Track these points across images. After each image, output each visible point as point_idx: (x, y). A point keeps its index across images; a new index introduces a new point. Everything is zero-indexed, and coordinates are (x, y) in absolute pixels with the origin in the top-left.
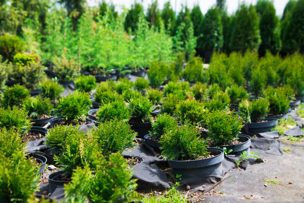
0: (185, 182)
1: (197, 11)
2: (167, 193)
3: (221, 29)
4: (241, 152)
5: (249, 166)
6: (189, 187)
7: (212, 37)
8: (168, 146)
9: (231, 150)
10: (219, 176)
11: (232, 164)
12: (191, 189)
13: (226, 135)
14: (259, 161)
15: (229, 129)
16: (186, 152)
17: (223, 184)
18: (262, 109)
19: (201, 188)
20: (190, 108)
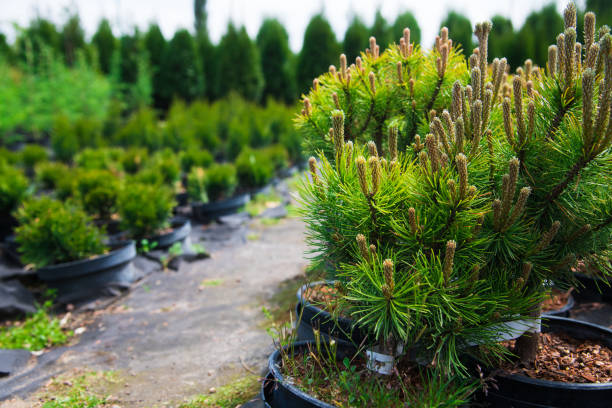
0: (63, 299)
1: (155, 33)
2: (29, 321)
3: (199, 63)
4: (171, 245)
5: (183, 265)
6: (70, 307)
7: (185, 77)
8: (32, 245)
9: (155, 244)
10: (124, 283)
11: (155, 265)
12: (75, 309)
13: (146, 220)
14: (201, 257)
15: (151, 211)
16: (65, 251)
17: (132, 295)
18: (224, 180)
19: (92, 305)
20: (96, 184)
